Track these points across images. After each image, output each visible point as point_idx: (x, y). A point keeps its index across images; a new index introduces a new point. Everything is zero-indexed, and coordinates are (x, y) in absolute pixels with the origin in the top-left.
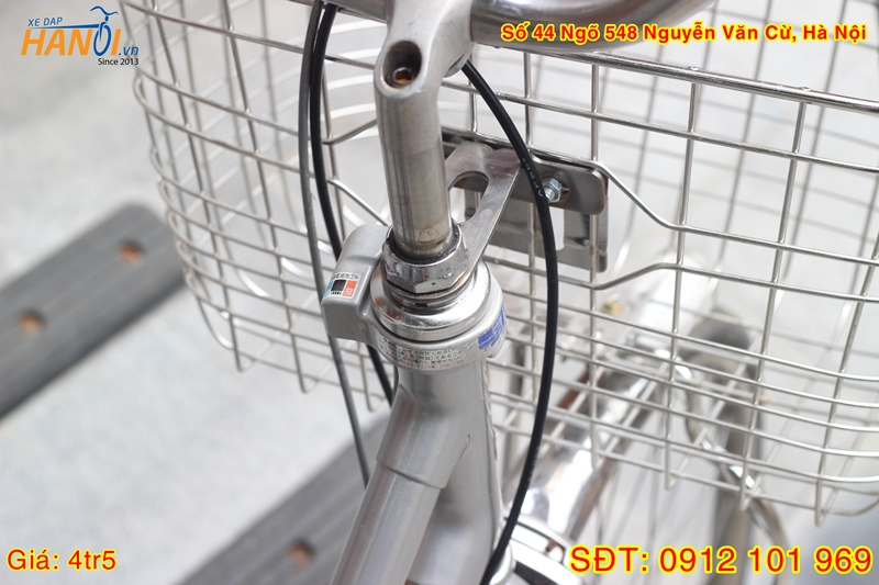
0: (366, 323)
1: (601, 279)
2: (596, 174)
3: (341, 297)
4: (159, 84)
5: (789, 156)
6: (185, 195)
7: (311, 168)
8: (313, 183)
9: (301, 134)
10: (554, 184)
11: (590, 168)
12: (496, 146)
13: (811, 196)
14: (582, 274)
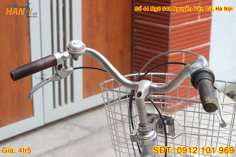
0: (136, 138)
1: (174, 137)
2: (172, 119)
3: (132, 134)
4: (110, 118)
5: (198, 112)
6: (114, 136)
7: (131, 122)
8: (131, 125)
9: (129, 116)
10: (166, 121)
11: (171, 118)
12: (157, 115)
13: (202, 120)
14: (171, 137)
